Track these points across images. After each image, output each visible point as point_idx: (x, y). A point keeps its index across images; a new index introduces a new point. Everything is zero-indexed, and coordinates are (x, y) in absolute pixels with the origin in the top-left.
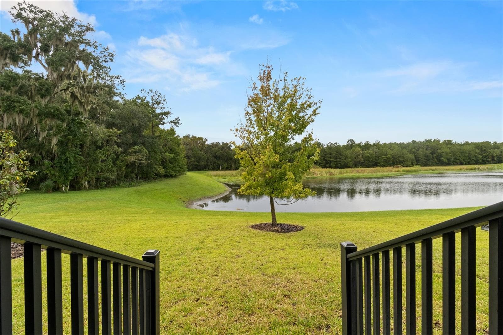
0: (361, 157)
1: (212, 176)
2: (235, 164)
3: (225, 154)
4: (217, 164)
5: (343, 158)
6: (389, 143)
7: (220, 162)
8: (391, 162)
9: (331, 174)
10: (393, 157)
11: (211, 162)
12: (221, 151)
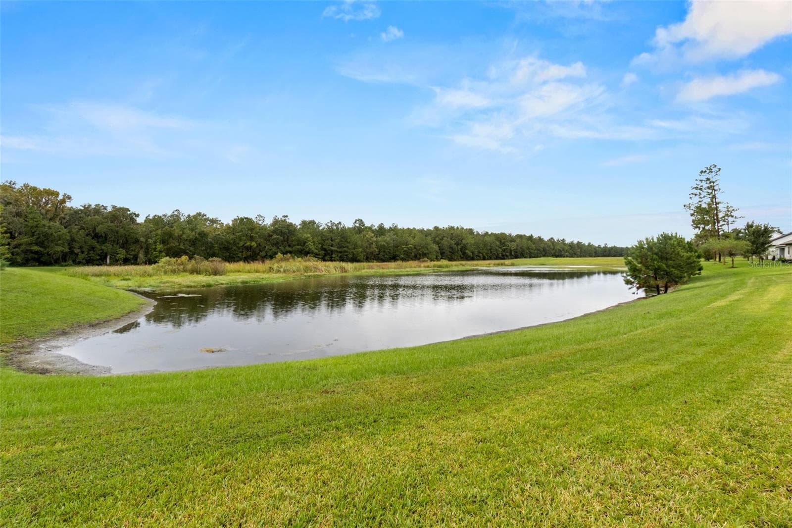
0: (374, 246)
1: (87, 275)
2: (147, 253)
3: (122, 231)
4: (99, 252)
5: (350, 247)
6: (407, 228)
7: (107, 247)
8: (413, 254)
9: (343, 270)
10: (415, 248)
11: (81, 248)
12: (110, 224)
